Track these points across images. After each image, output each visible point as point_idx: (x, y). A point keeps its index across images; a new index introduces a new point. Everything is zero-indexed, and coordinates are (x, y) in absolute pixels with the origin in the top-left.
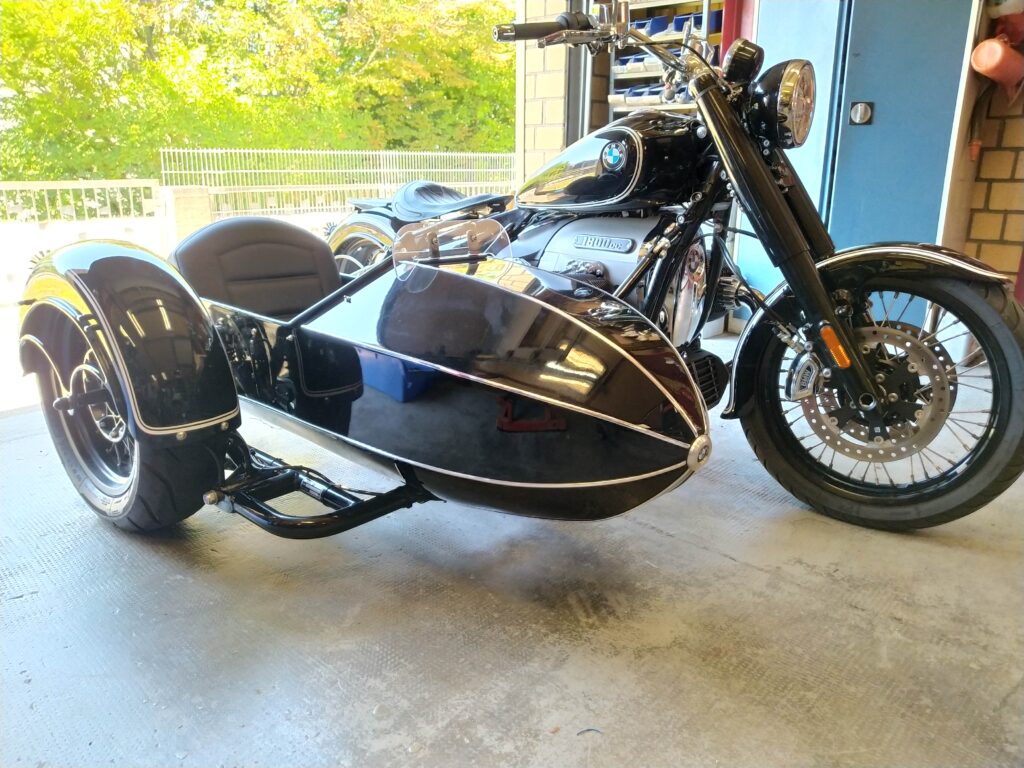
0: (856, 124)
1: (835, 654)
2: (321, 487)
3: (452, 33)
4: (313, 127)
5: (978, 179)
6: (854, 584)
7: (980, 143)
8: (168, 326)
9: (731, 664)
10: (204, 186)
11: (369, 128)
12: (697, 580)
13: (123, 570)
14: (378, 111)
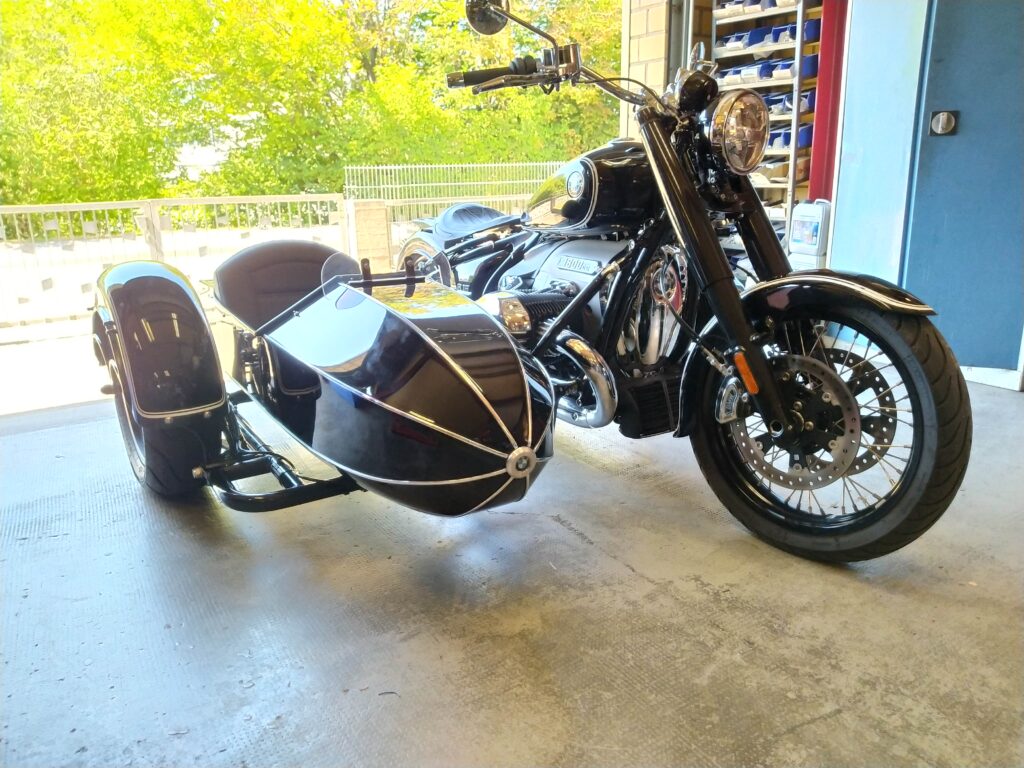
0: (937, 135)
1: (660, 664)
10: (382, 200)
12: (583, 584)
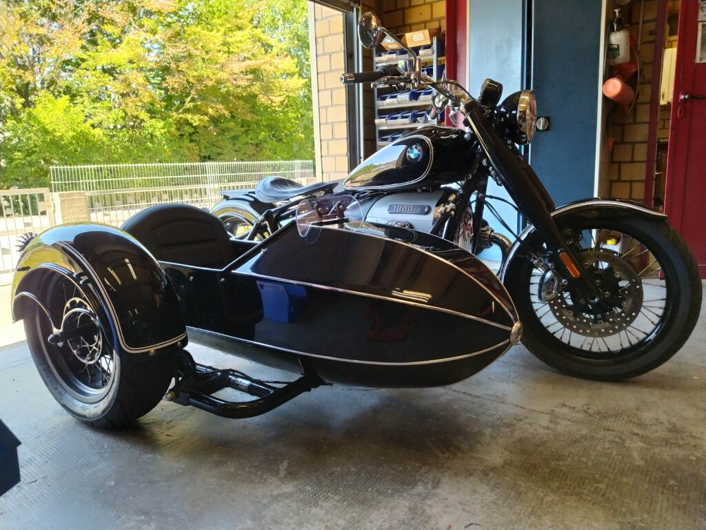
0: (540, 131)
1: (606, 459)
2: (247, 383)
3: (244, 83)
4: (147, 149)
5: (612, 162)
6: (604, 416)
7: (613, 139)
8: (135, 277)
9: (546, 473)
10: (82, 191)
11: (188, 148)
12: (504, 423)
13: (107, 455)
14: (194, 137)
